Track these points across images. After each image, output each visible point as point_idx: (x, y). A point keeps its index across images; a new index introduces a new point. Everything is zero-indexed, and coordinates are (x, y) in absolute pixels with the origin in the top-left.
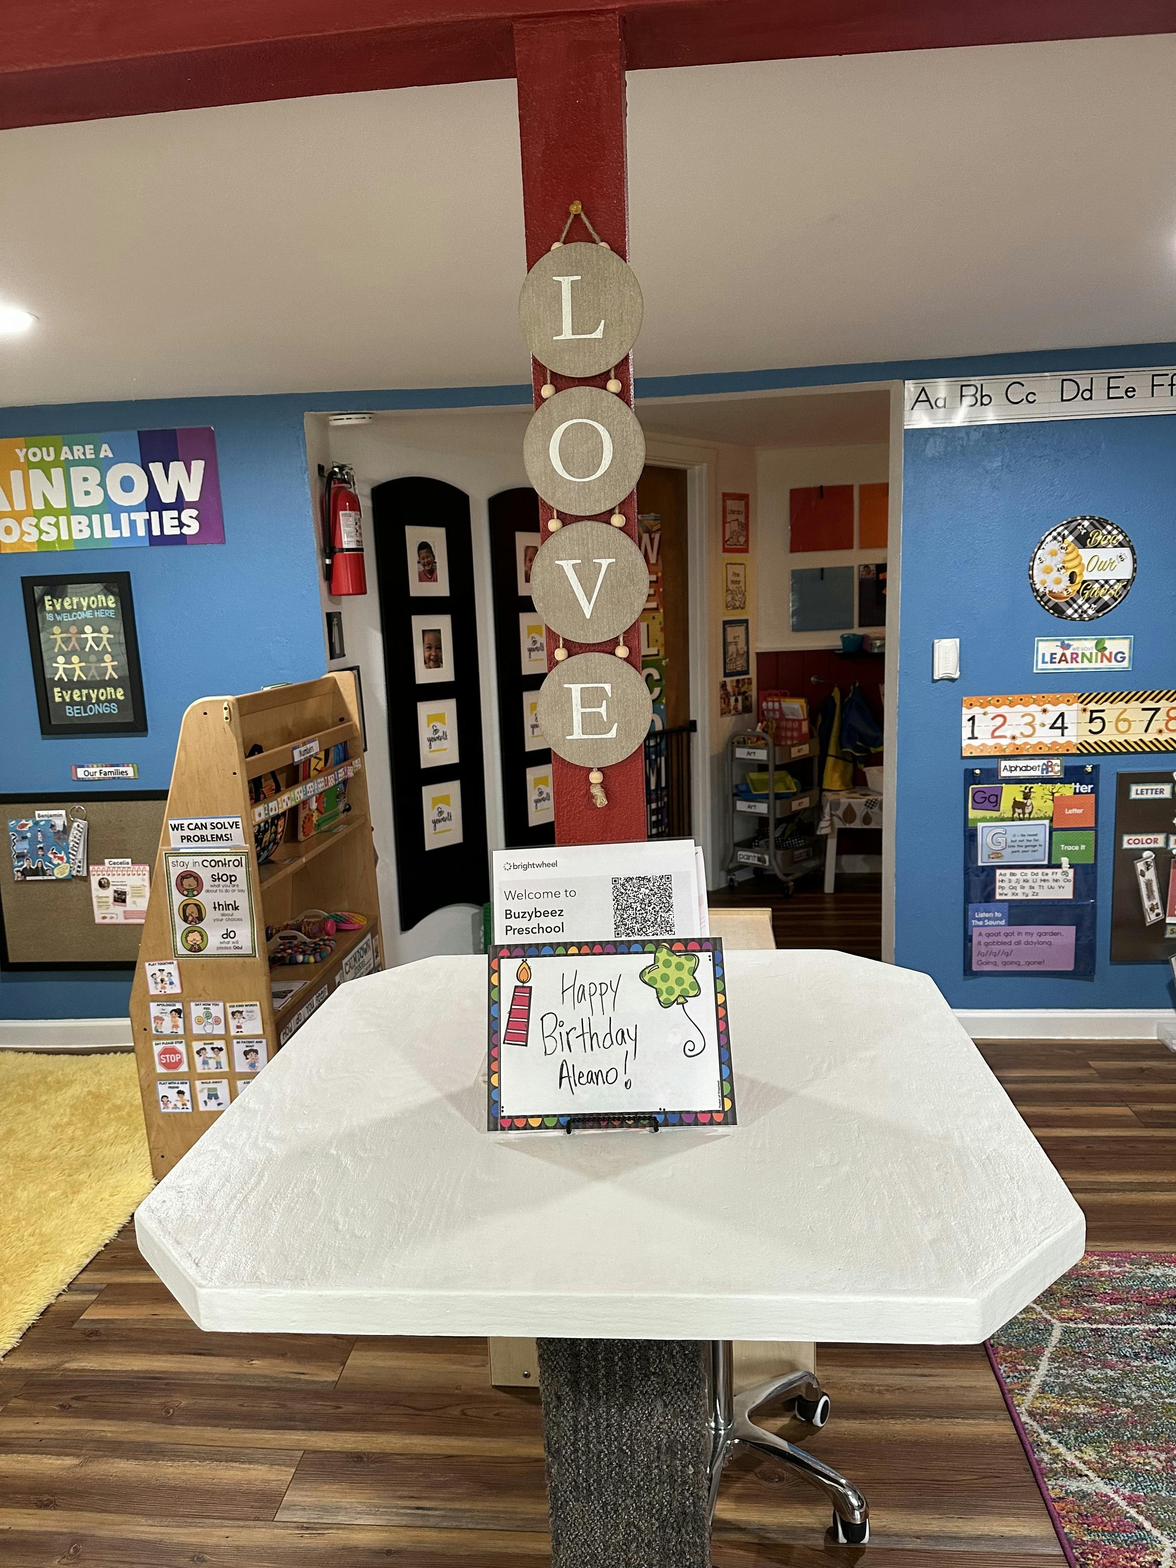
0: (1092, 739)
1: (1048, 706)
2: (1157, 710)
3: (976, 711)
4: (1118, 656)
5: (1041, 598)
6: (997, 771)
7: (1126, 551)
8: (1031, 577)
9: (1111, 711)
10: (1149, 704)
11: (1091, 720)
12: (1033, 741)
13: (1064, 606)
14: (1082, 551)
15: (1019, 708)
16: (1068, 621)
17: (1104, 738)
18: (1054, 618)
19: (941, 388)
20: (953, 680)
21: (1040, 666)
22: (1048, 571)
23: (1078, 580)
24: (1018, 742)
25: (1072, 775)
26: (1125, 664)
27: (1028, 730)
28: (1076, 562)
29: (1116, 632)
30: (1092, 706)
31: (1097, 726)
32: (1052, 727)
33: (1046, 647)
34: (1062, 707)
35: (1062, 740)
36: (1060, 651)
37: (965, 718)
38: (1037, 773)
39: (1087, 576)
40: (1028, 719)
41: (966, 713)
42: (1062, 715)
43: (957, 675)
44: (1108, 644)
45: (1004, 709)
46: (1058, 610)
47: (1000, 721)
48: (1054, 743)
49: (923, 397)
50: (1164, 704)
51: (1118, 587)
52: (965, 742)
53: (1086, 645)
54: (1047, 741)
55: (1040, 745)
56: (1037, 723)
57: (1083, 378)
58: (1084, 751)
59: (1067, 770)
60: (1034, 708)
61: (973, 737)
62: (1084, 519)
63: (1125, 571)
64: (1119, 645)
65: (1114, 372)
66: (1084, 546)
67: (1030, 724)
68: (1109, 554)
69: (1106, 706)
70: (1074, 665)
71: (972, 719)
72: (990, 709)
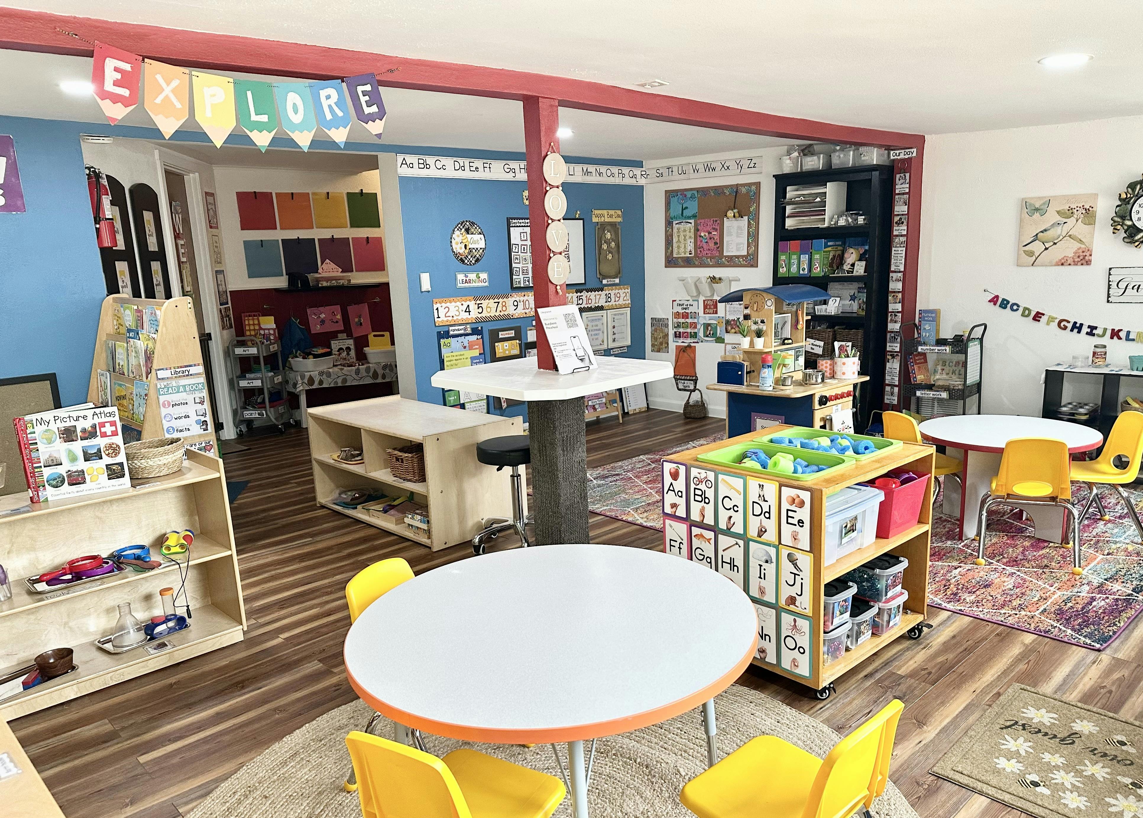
0: (479, 316)
1: (463, 302)
2: (499, 302)
3: (438, 305)
4: (484, 281)
5: (456, 255)
6: (448, 332)
7: (482, 236)
8: (451, 246)
9: (485, 303)
10: (496, 300)
11: (478, 308)
12: (459, 318)
13: (464, 259)
14: (468, 235)
15: (453, 303)
16: (466, 266)
17: (484, 315)
18: (461, 264)
19: (411, 159)
20: (429, 292)
21: (459, 285)
22: (457, 244)
23: (468, 248)
24: (455, 318)
25: (475, 331)
26: (487, 284)
27: (457, 313)
28: (466, 240)
29: (482, 271)
30: (478, 302)
31: (480, 310)
32: (465, 311)
33: (460, 277)
34: (468, 303)
35: (469, 317)
36: (465, 279)
37: (435, 308)
38: (462, 332)
39: (471, 246)
40: (457, 308)
41: (435, 307)
42: (468, 306)
43: (430, 290)
44: (480, 275)
45: (448, 304)
46: (462, 261)
47: (447, 309)
48: (467, 318)
49: (404, 162)
50: (501, 300)
51: (481, 251)
52: (436, 320)
53: (472, 276)
54: (465, 318)
55: (462, 319)
56: (460, 310)
57: (461, 161)
58: (478, 321)
59: (472, 329)
60: (459, 304)
61: (438, 317)
62: (467, 221)
63: (482, 244)
64: (484, 276)
65: (472, 160)
66: (468, 234)
67: (458, 310)
68: (477, 237)
69: (482, 301)
70: (470, 284)
71: (437, 309)
72: (443, 304)
